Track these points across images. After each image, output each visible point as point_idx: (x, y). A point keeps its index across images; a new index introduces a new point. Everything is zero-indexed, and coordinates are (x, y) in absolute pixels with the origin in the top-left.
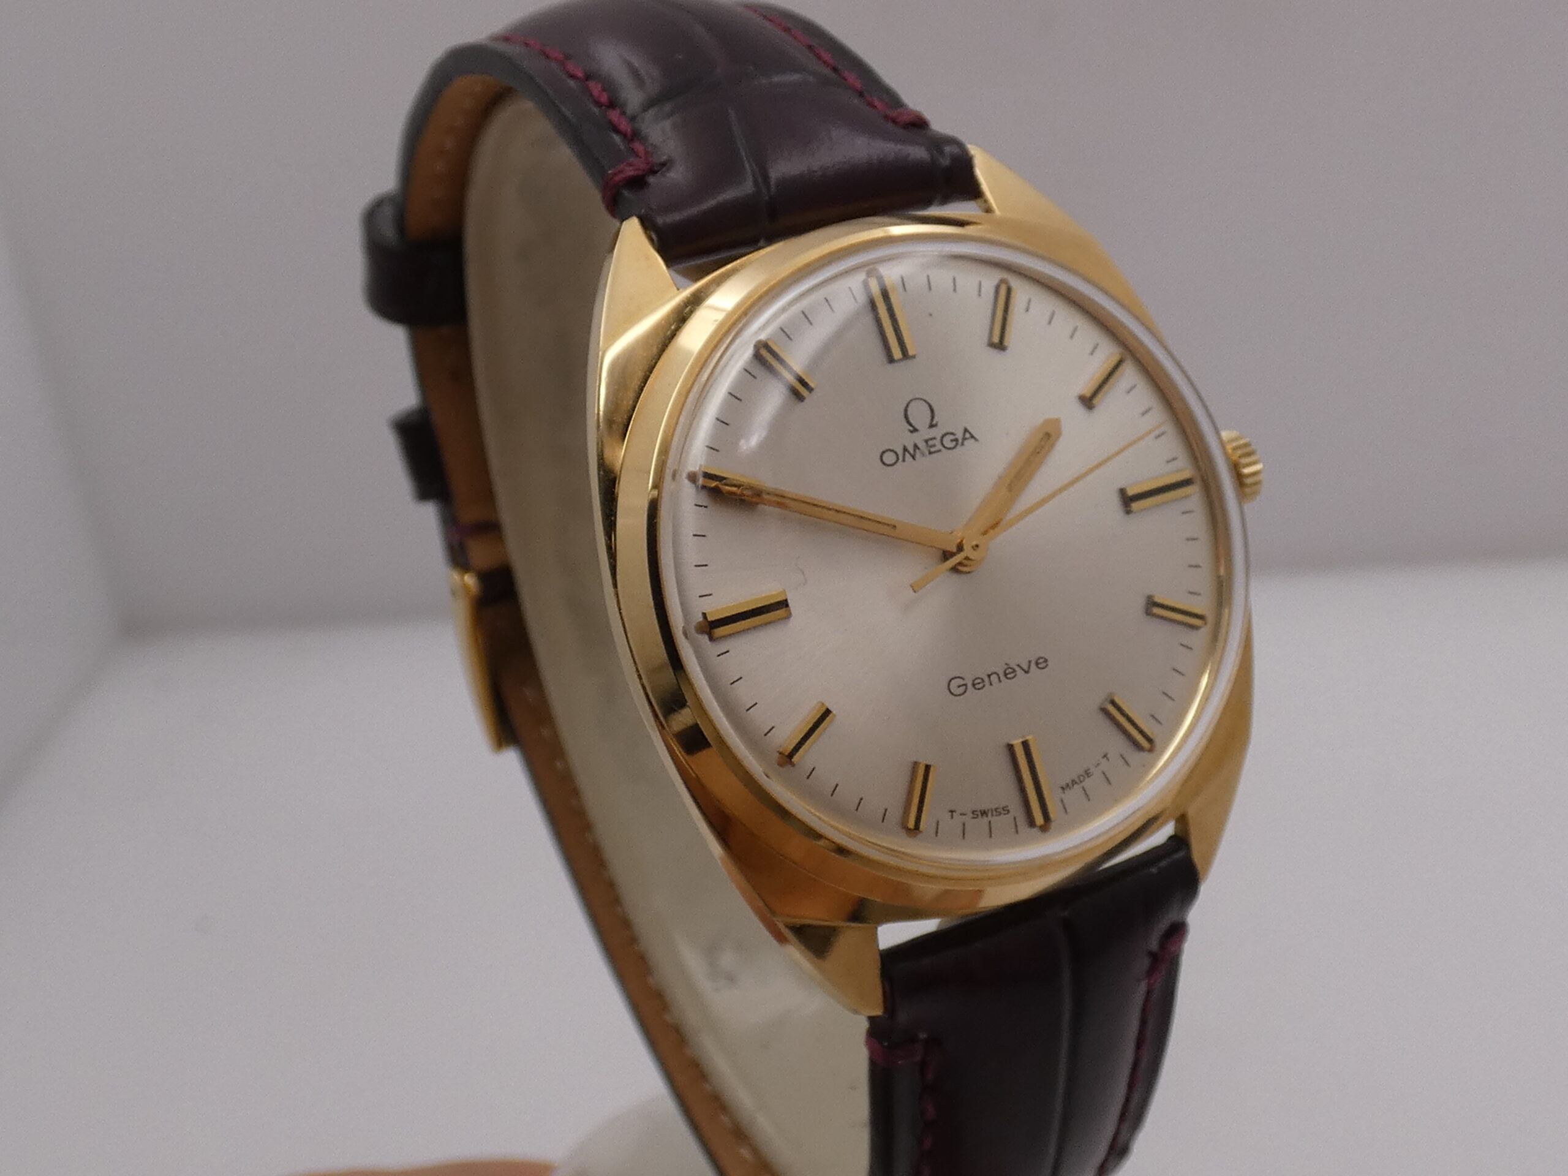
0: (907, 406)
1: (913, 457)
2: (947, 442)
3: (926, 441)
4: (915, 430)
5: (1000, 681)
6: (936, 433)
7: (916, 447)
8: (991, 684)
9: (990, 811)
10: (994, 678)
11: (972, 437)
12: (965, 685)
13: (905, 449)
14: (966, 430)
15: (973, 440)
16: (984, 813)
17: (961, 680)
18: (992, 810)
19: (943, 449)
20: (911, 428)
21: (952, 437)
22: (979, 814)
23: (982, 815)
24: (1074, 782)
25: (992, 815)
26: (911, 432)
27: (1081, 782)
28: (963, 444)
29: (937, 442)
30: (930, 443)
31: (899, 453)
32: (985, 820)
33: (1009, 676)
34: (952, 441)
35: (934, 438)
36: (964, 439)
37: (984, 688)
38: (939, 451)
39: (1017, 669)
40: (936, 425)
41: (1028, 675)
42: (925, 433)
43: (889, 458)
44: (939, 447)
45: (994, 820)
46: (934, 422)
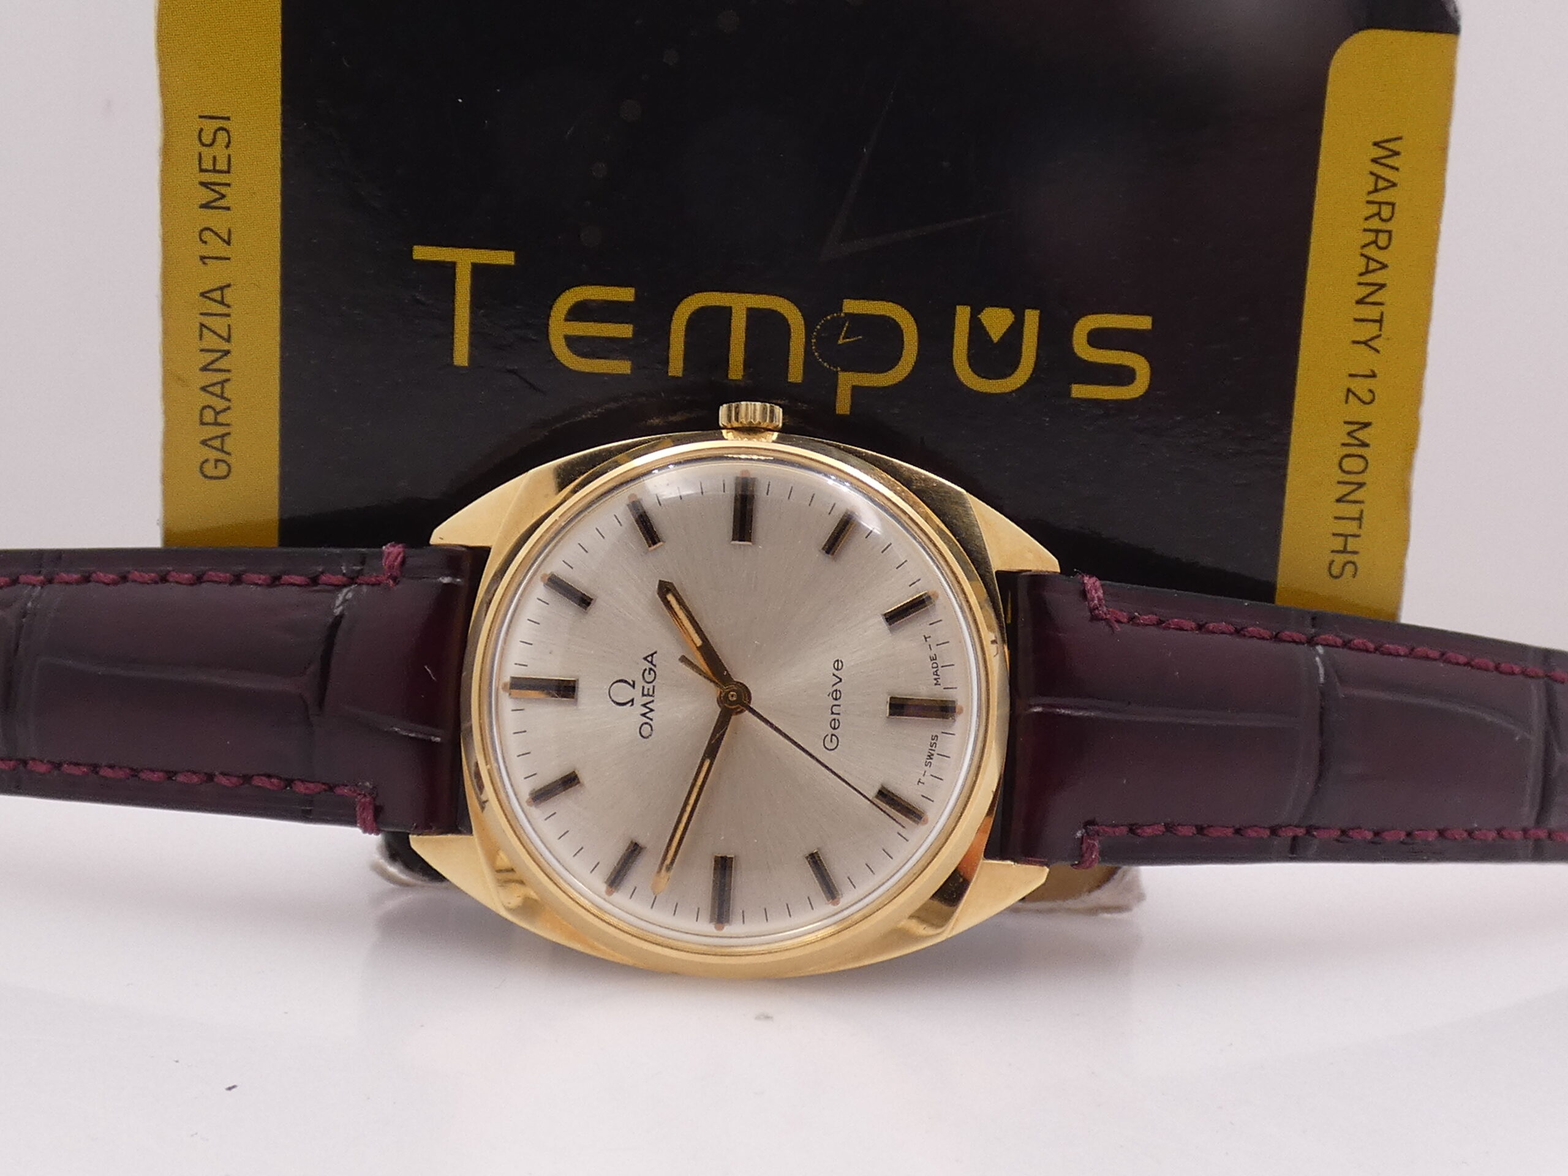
0: (613, 701)
1: (652, 710)
2: (649, 678)
3: (643, 695)
4: (632, 700)
5: (839, 705)
6: (640, 684)
7: (644, 705)
8: (839, 714)
9: (931, 751)
10: (835, 710)
11: (652, 655)
12: (832, 735)
13: (644, 715)
14: (645, 659)
15: (655, 655)
16: (930, 757)
17: (827, 737)
18: (930, 750)
19: (654, 684)
20: (630, 704)
21: (647, 672)
22: (928, 761)
23: (931, 759)
24: (936, 673)
25: (934, 750)
26: (632, 705)
27: (937, 667)
28: (655, 666)
29: (647, 686)
30: (646, 693)
31: (644, 721)
32: (935, 757)
33: (838, 697)
34: (650, 673)
35: (643, 687)
36: (651, 662)
37: (840, 721)
38: (654, 687)
39: (835, 688)
40: (634, 682)
41: (843, 681)
42: (636, 693)
43: (646, 730)
44: (650, 686)
45: (938, 750)
46: (632, 683)
